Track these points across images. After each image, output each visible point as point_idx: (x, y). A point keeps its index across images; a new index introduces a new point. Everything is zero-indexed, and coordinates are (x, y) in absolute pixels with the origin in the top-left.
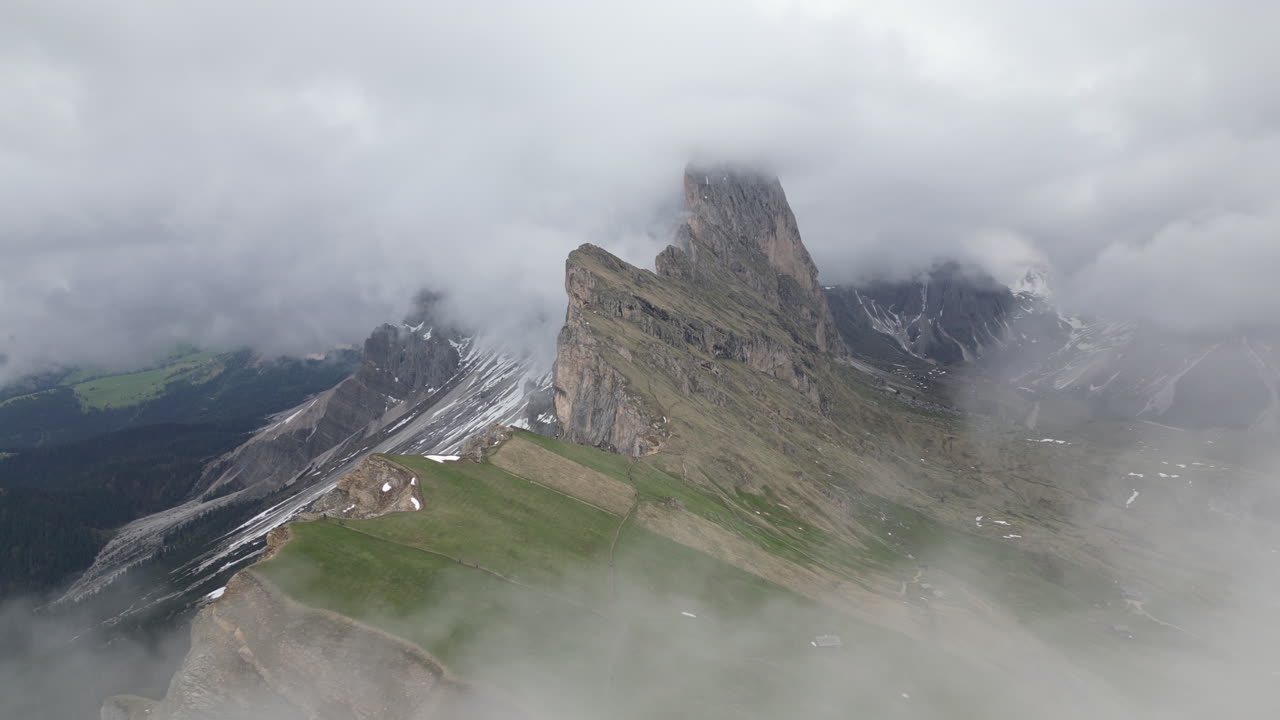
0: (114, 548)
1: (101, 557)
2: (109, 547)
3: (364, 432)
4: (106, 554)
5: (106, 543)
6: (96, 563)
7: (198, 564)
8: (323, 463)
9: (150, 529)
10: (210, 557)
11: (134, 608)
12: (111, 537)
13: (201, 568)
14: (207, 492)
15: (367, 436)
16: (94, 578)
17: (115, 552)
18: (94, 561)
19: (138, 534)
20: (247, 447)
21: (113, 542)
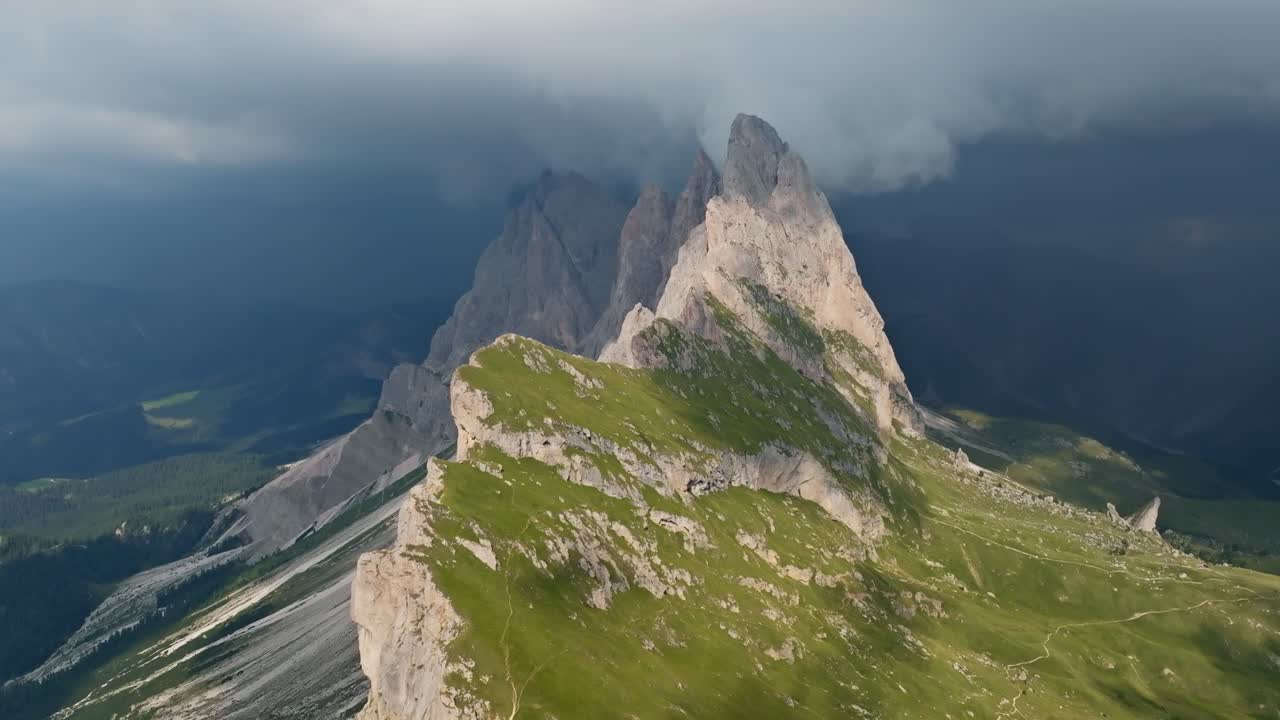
0: (108, 608)
1: (92, 619)
2: (103, 606)
3: (371, 488)
4: (98, 614)
5: (102, 601)
6: (84, 627)
7: (168, 645)
8: (325, 523)
9: (149, 586)
10: (182, 636)
11: (92, 698)
12: (109, 594)
13: (171, 650)
14: (214, 545)
15: (374, 493)
16: (78, 644)
17: (108, 613)
18: (83, 622)
19: (135, 592)
20: (261, 494)
21: (110, 600)
